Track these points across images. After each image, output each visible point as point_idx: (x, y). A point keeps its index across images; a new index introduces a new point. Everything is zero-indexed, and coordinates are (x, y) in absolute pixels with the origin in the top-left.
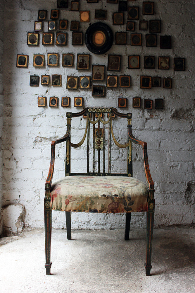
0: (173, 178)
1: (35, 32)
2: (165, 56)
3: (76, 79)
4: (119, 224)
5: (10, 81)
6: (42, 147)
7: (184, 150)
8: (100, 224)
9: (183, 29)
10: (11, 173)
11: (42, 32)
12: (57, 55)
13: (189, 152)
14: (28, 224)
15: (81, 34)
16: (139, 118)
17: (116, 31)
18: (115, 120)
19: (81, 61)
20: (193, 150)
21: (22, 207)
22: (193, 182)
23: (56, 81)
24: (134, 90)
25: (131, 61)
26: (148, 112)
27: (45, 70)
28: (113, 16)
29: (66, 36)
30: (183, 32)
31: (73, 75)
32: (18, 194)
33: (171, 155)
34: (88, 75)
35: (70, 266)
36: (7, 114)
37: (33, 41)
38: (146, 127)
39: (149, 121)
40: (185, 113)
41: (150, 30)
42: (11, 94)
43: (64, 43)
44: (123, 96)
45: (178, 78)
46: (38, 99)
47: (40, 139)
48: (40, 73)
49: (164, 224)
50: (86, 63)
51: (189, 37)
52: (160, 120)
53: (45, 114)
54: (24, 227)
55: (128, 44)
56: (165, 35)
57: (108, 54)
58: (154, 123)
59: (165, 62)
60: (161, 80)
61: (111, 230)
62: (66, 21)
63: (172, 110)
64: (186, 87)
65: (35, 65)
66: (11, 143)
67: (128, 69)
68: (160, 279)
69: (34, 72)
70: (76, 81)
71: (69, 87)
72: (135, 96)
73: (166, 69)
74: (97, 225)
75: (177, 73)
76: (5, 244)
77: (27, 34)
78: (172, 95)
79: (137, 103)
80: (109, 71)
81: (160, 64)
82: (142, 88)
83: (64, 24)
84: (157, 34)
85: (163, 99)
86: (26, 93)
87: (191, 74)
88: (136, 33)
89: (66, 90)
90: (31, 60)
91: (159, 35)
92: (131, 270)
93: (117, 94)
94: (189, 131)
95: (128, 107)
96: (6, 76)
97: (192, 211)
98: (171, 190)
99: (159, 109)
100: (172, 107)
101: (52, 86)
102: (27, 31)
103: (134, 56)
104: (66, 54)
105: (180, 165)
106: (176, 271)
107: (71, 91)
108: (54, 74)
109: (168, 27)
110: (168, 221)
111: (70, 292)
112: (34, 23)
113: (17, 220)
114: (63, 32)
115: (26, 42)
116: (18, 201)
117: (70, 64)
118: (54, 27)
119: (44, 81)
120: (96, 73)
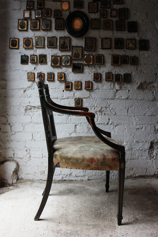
0: (138, 138)
1: (24, 19)
2: (132, 38)
3: (59, 58)
4: (95, 176)
5: (4, 60)
6: (32, 114)
7: (148, 115)
8: (80, 176)
9: (147, 16)
10: (7, 136)
11: (30, 19)
12: (43, 38)
13: (151, 117)
14: (21, 177)
15: (63, 20)
16: (111, 89)
17: (91, 18)
18: (92, 91)
19: (63, 43)
20: (155, 115)
21: (16, 163)
22: (155, 141)
23: (42, 59)
24: (106, 67)
25: (104, 43)
26: (118, 84)
27: (33, 51)
28: (89, 5)
29: (50, 22)
31: (56, 54)
32: (12, 153)
33: (137, 120)
34: (69, 55)
35: (57, 210)
36: (2, 87)
37: (23, 27)
38: (116, 97)
39: (119, 91)
40: (148, 85)
41: (119, 17)
42: (6, 70)
43: (49, 28)
44: (98, 72)
45: (142, 57)
46: (28, 75)
47: (30, 108)
48: (29, 53)
49: (131, 176)
50: (67, 44)
51: (151, 22)
52: (128, 91)
53: (33, 87)
54: (18, 179)
55: (102, 29)
56: (132, 21)
57: (85, 37)
58: (123, 94)
59: (132, 43)
61: (89, 181)
63: (137, 83)
64: (149, 64)
66: (6, 111)
67: (101, 49)
68: (129, 219)
69: (24, 52)
70: (59, 59)
71: (53, 64)
72: (107, 72)
73: (133, 49)
74: (77, 177)
75: (141, 52)
76: (3, 193)
77: (18, 21)
78: (137, 70)
79: (109, 77)
80: (86, 51)
82: (113, 65)
83: (48, 12)
84: (125, 20)
85: (130, 74)
86: (17, 70)
87: (153, 53)
88: (108, 20)
89: (50, 67)
90: (21, 43)
91: (127, 21)
92: (106, 213)
93: (92, 70)
94: (152, 100)
95: (101, 81)
96: (1, 56)
97: (154, 165)
98: (137, 148)
99: (127, 82)
100: (137, 80)
101: (39, 64)
102: (18, 19)
103: (106, 38)
104: (50, 37)
105: (144, 127)
106: (142, 213)
107: (55, 68)
108: (40, 53)
109: (134, 14)
110: (135, 173)
111: (57, 231)
112: (23, 11)
113: (12, 174)
114: (48, 19)
115: (17, 27)
116: (13, 158)
117: (53, 46)
118: (40, 15)
119: (32, 60)
120: (75, 53)
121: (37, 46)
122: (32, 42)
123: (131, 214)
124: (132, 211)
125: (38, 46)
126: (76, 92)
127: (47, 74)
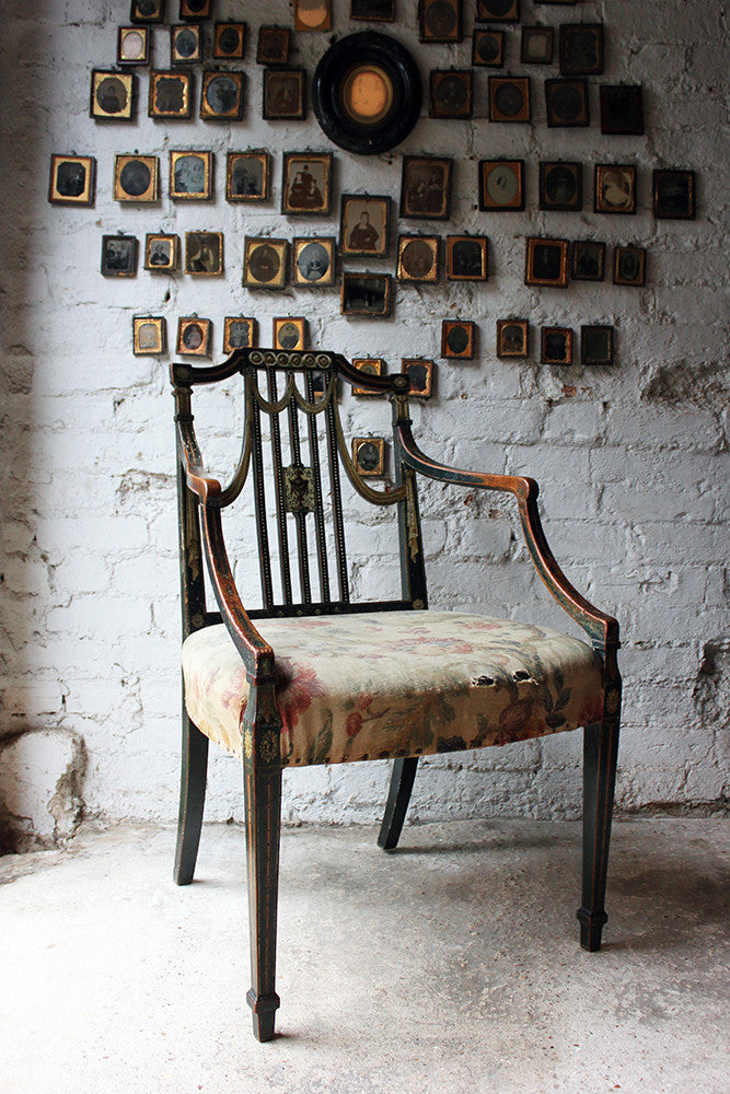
0: (649, 626)
1: (120, 69)
2: (621, 161)
3: (280, 251)
4: (445, 802)
5: (25, 258)
6: (149, 511)
7: (693, 522)
8: (373, 804)
9: (689, 59)
10: (31, 611)
11: (149, 68)
12: (205, 157)
13: (709, 527)
14: (95, 805)
15: (299, 76)
16: (521, 398)
17: (434, 67)
18: (432, 406)
19: (299, 182)
20: (726, 521)
21: (74, 741)
22: (726, 641)
23: (203, 255)
24: (502, 293)
25: (492, 180)
26: (556, 375)
27: (161, 216)
29: (240, 84)
30: (686, 70)
31: (268, 233)
32: (57, 692)
33: (643, 542)
34: (326, 235)
36: (14, 383)
37: (112, 103)
38: (547, 435)
39: (557, 409)
40: (694, 382)
41: (561, 63)
42: (31, 306)
44: (461, 316)
45: (668, 248)
46: (133, 326)
47: (140, 481)
48: (140, 224)
50: (319, 187)
51: (711, 90)
52: (601, 407)
53: (160, 382)
54: (81, 816)
55: (480, 117)
56: (621, 82)
57: (402, 154)
58: (576, 419)
59: (619, 186)
60: (604, 254)
61: (416, 828)
62: (242, 26)
63: (645, 371)
64: (700, 282)
65: (122, 193)
66: (29, 494)
67: (477, 211)
68: (621, 1014)
69: (116, 222)
71: (251, 279)
72: (505, 315)
74: (360, 806)
75: (663, 228)
76: (7, 882)
77: (90, 78)
78: (646, 311)
80: (407, 217)
81: (599, 194)
82: (534, 285)
83: (232, 37)
84: (591, 78)
85: (611, 328)
86: (85, 304)
87: (716, 232)
88: (510, 76)
89: (240, 290)
90: (106, 178)
91: (597, 82)
92: (504, 980)
93: (436, 306)
94: (711, 449)
95: (478, 358)
96: (10, 238)
97: (719, 752)
98: (643, 672)
99: (596, 364)
100: (645, 354)
101: (188, 277)
102: (91, 66)
103: (502, 160)
104: (240, 154)
105: (675, 578)
106: (678, 981)
107: (261, 294)
108: (194, 228)
109: (629, 52)
110: (631, 789)
111: (268, 1074)
112: (116, 32)
113: (55, 791)
114: (231, 69)
115: (87, 105)
116: (58, 718)
117: (255, 193)
118: (192, 51)
119: (156, 257)
120: (357, 227)
121: (179, 195)
122: (154, 173)
123: (626, 986)
124: (631, 974)
125: (184, 194)
126: (357, 411)
127: (226, 323)
